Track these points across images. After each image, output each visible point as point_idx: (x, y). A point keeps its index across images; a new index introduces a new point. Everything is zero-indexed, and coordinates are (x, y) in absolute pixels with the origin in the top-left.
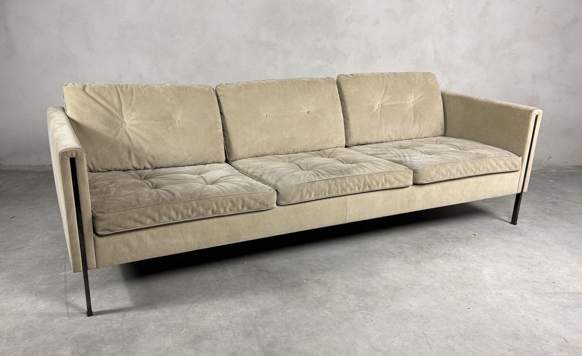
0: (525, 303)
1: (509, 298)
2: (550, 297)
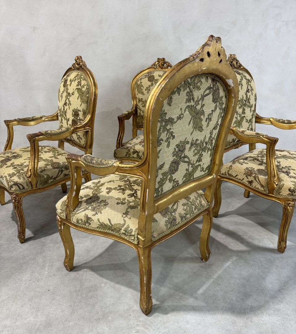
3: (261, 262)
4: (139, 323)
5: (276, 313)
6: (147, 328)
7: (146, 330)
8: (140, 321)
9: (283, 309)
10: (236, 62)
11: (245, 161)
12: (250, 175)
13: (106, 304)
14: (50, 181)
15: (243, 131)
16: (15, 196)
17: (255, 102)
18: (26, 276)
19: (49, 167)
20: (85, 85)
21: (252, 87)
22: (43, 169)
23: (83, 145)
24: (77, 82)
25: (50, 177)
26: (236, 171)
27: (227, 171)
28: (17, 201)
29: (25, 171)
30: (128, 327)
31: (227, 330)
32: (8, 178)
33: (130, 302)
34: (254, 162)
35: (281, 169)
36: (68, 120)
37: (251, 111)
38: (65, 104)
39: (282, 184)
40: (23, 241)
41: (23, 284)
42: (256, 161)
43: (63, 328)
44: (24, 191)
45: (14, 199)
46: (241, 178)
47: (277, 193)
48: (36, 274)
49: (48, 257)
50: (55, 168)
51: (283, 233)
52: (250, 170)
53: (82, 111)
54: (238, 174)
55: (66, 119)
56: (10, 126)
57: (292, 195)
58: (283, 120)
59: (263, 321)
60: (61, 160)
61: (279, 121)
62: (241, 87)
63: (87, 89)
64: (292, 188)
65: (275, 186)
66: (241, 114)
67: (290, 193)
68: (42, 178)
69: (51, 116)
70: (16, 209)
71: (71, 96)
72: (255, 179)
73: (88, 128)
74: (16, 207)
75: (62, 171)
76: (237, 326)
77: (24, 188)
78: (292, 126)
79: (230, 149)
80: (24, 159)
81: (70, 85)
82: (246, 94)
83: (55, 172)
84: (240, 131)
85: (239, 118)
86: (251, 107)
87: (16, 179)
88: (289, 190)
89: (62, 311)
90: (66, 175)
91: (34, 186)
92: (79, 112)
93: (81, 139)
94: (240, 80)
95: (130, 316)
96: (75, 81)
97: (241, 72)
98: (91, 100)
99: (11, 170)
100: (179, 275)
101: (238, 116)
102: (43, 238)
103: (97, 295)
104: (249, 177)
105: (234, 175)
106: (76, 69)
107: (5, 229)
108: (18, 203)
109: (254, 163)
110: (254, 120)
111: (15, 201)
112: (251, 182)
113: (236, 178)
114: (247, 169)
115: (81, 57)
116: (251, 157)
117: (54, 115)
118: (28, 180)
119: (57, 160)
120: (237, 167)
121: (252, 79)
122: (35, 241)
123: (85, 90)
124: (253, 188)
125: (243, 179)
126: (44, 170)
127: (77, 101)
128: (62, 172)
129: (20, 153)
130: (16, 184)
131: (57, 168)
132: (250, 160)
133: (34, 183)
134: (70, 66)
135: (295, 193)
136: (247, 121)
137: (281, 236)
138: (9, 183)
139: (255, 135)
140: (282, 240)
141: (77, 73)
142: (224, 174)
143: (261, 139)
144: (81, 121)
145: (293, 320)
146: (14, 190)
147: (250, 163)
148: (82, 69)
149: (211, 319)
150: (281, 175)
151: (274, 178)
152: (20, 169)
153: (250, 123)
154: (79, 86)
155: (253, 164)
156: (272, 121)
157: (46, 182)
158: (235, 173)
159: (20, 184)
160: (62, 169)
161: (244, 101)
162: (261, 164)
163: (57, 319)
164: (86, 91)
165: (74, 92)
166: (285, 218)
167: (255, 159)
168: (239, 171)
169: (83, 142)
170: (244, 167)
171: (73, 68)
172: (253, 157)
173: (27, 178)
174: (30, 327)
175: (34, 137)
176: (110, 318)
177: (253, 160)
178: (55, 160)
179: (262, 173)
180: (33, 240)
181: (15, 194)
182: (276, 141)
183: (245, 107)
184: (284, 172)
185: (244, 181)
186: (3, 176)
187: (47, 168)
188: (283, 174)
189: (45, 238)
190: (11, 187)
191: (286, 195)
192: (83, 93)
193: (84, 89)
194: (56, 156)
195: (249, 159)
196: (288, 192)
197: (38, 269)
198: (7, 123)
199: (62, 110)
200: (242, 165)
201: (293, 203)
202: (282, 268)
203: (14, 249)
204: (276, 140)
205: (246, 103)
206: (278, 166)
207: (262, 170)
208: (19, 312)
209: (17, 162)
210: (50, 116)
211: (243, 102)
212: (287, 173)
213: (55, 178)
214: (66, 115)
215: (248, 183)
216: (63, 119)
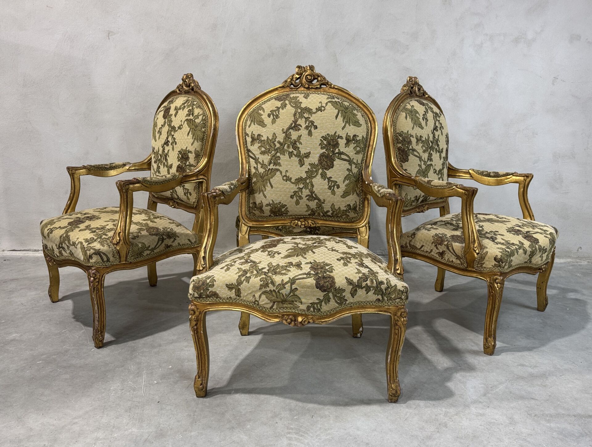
0: (512, 429)
1: (493, 421)
2: (549, 421)
3: (460, 365)
4: (291, 431)
5: (479, 418)
6: (302, 436)
7: (301, 438)
8: (292, 429)
9: (489, 414)
10: (418, 88)
11: (433, 226)
12: (441, 244)
13: (241, 412)
14: (146, 253)
15: (430, 181)
16: (94, 271)
17: (447, 146)
18: (115, 386)
19: (144, 233)
20: (200, 115)
21: (441, 124)
22: (135, 235)
23: (194, 204)
24: (186, 110)
25: (145, 247)
26: (421, 240)
27: (408, 242)
28: (97, 280)
29: (109, 236)
30: (275, 435)
31: (412, 436)
32: (85, 244)
33: (274, 409)
34: (446, 227)
35: (484, 234)
36: (171, 166)
37: (440, 158)
38: (167, 143)
39: (485, 251)
40: (101, 345)
41: (113, 394)
42: (448, 225)
43: (182, 438)
44: (108, 264)
45: (94, 275)
46: (428, 250)
47: (479, 265)
48: (130, 382)
49: (144, 363)
50: (153, 235)
51: (489, 324)
52: (440, 237)
53: (193, 152)
54: (424, 244)
55: (167, 166)
56: (75, 176)
57: (500, 266)
58: (489, 172)
59: (462, 426)
60: (160, 225)
61: (482, 173)
62: (426, 122)
63: (202, 120)
64: (499, 257)
65: (476, 256)
66: (426, 160)
67: (497, 263)
68: (135, 247)
69: (140, 164)
70: (95, 292)
71: (177, 131)
72: (448, 248)
73: (201, 177)
74: (96, 289)
75: (163, 240)
76: (426, 431)
77: (108, 260)
78: (501, 180)
79: (411, 211)
80: (105, 221)
81: (175, 116)
82: (432, 133)
83: (153, 240)
84: (424, 181)
85: (423, 167)
86: (441, 152)
87: (97, 245)
88: (495, 259)
89: (178, 421)
90: (168, 247)
91: (123, 259)
92: (190, 154)
93: (191, 194)
94: (424, 113)
95: (277, 424)
96: (183, 110)
97: (425, 102)
98: (208, 136)
99: (88, 235)
100: (342, 380)
101: (423, 163)
102: (131, 342)
103: (225, 403)
104: (439, 246)
105: (419, 246)
106: (183, 93)
107: (67, 332)
108: (98, 284)
109: (446, 229)
110: (445, 171)
111: (95, 279)
112: (442, 254)
113: (421, 251)
114: (436, 236)
115: (192, 75)
116: (442, 221)
117: (143, 161)
118: (115, 248)
119: (155, 224)
120: (423, 234)
121: (441, 113)
122: (119, 345)
123: (200, 122)
124: (445, 262)
125: (432, 251)
126: (138, 236)
127: (186, 137)
128: (162, 242)
129: (97, 214)
130: (98, 253)
131: (156, 235)
132: (441, 225)
133: (123, 254)
134: (174, 88)
135: (502, 263)
136: (435, 172)
137: (487, 330)
138: (87, 252)
139: (446, 185)
140: (489, 336)
141: (186, 98)
142: (404, 246)
143: (453, 190)
144: (192, 168)
145: (502, 424)
146: (95, 263)
147: (440, 229)
148: (195, 92)
149: (391, 425)
150: (484, 241)
151: (474, 245)
152: (101, 233)
153: (440, 176)
154: (191, 116)
155: (444, 229)
156: (473, 174)
157: (140, 254)
158: (420, 243)
159: (104, 254)
160: (163, 237)
161: (430, 142)
162: (456, 230)
163: (171, 429)
164: (202, 123)
165: (182, 125)
166: (491, 302)
167: (448, 223)
168: (425, 240)
169: (193, 199)
170: (432, 233)
171: (178, 91)
172: (445, 221)
173: (114, 245)
174: (135, 438)
175: (128, 185)
176: (249, 426)
177: (445, 224)
178: (151, 224)
179: (458, 239)
180: (115, 344)
181: (95, 268)
182: (475, 192)
183: (431, 152)
184: (488, 238)
185: (432, 253)
186: (77, 243)
187: (141, 233)
188: (487, 240)
189: (134, 341)
190: (91, 257)
191: (491, 266)
192: (196, 126)
193: (198, 121)
194: (152, 219)
195: (439, 223)
196: (494, 263)
197: (131, 377)
198: (72, 171)
199: (160, 152)
200: (430, 231)
201: (501, 278)
202: (489, 372)
203: (87, 356)
204: (474, 190)
205: (434, 146)
206: (480, 231)
207: (457, 236)
208: (114, 424)
209: (94, 224)
210: (138, 164)
211: (429, 144)
212: (493, 239)
213: (152, 250)
214: (166, 160)
215: (438, 256)
216: (162, 167)
